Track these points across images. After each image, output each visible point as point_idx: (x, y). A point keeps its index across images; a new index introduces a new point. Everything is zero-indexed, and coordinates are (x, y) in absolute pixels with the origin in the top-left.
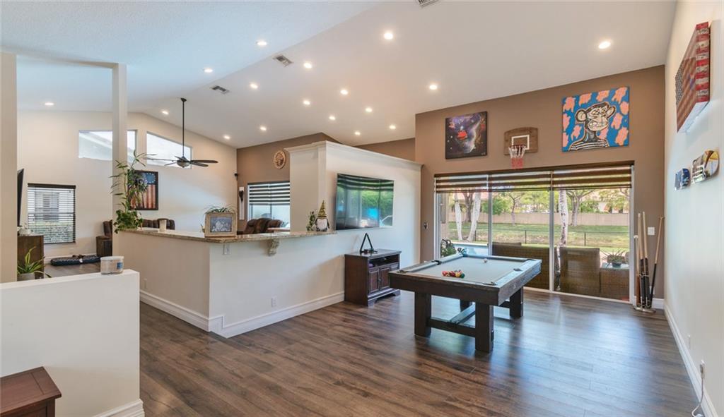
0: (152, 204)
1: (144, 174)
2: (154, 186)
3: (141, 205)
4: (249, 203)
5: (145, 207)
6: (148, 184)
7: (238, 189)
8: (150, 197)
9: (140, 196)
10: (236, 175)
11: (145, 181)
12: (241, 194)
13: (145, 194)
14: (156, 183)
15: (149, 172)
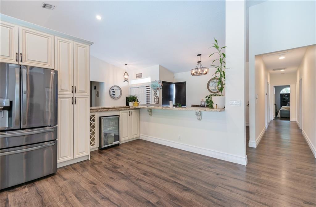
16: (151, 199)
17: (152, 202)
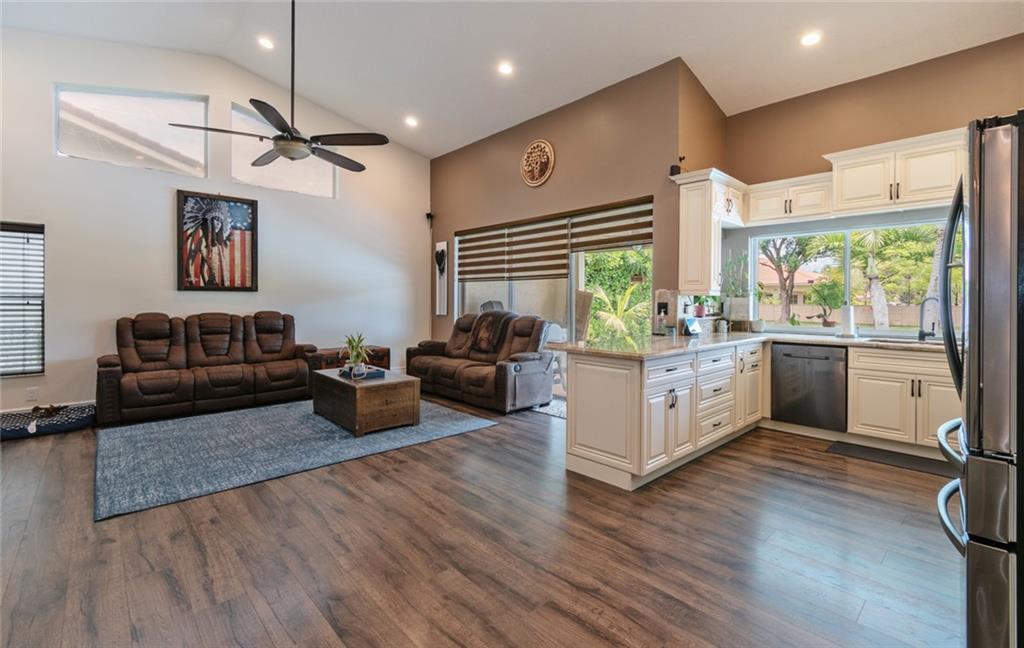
0: (243, 277)
1: (224, 205)
2: (248, 234)
3: (218, 280)
4: (457, 277)
5: (227, 284)
6: (234, 228)
7: (433, 246)
8: (238, 261)
9: (215, 256)
10: (429, 216)
11: (227, 221)
12: (440, 258)
13: (227, 251)
14: (253, 227)
15: (236, 200)
16: (457, 579)
17: (457, 573)
